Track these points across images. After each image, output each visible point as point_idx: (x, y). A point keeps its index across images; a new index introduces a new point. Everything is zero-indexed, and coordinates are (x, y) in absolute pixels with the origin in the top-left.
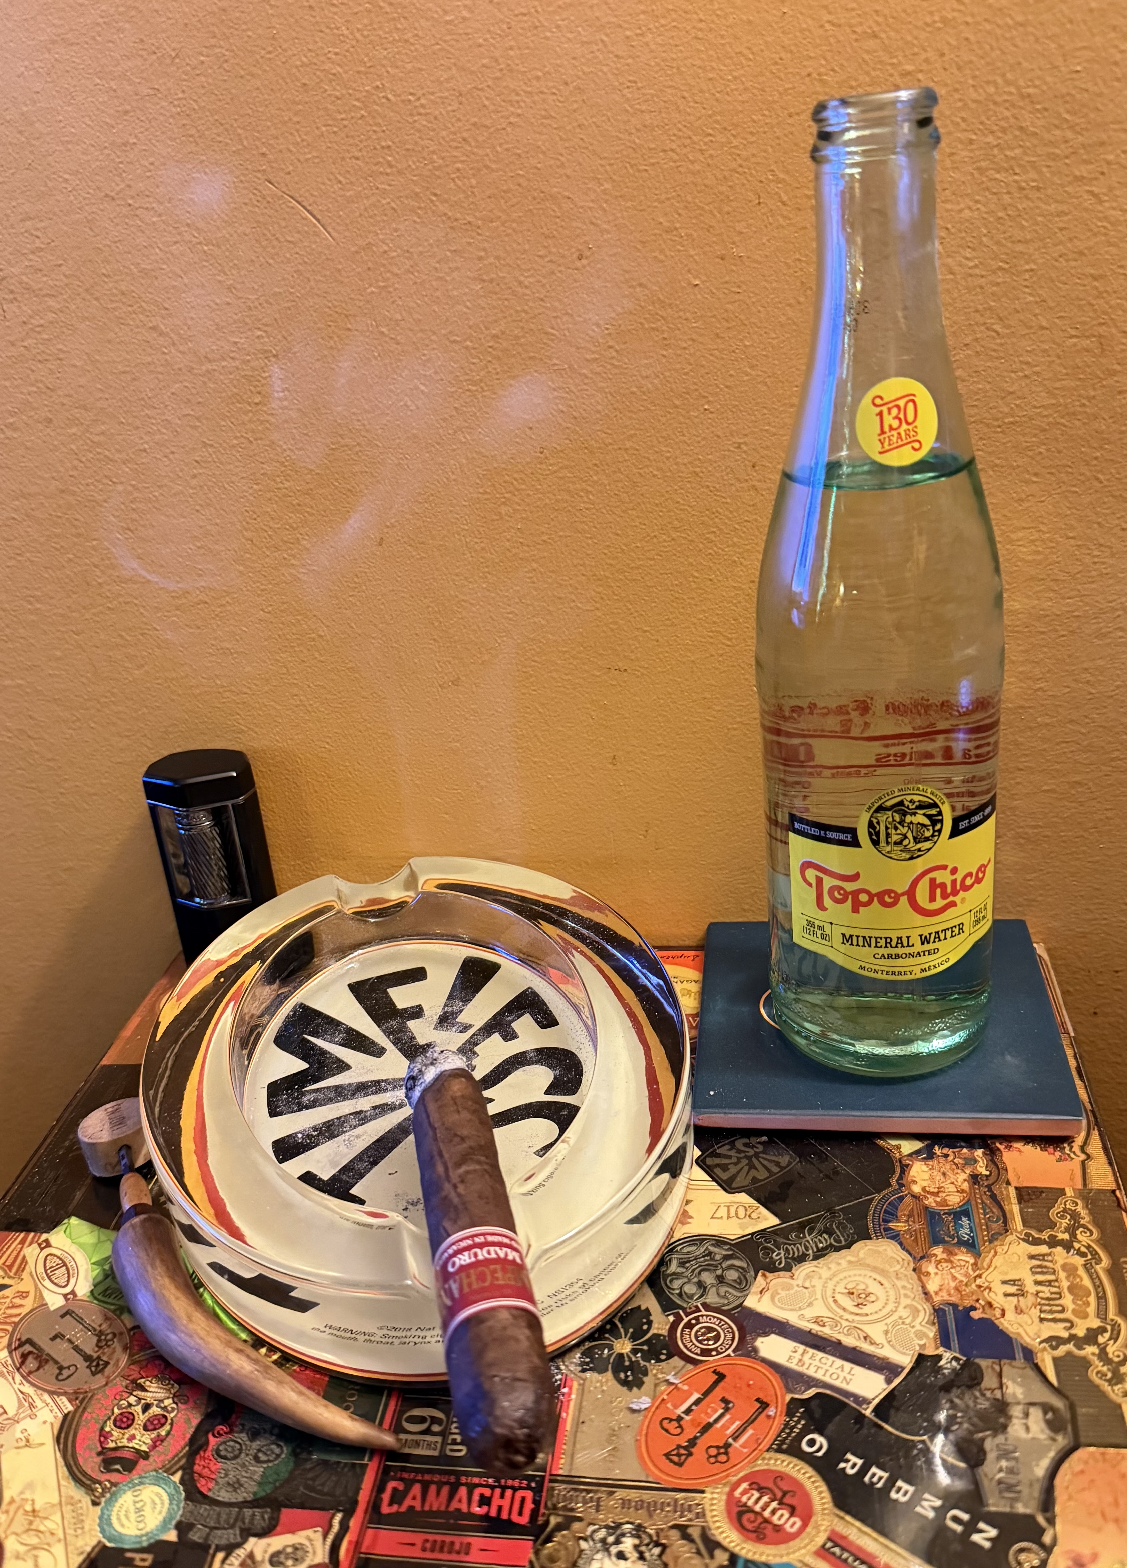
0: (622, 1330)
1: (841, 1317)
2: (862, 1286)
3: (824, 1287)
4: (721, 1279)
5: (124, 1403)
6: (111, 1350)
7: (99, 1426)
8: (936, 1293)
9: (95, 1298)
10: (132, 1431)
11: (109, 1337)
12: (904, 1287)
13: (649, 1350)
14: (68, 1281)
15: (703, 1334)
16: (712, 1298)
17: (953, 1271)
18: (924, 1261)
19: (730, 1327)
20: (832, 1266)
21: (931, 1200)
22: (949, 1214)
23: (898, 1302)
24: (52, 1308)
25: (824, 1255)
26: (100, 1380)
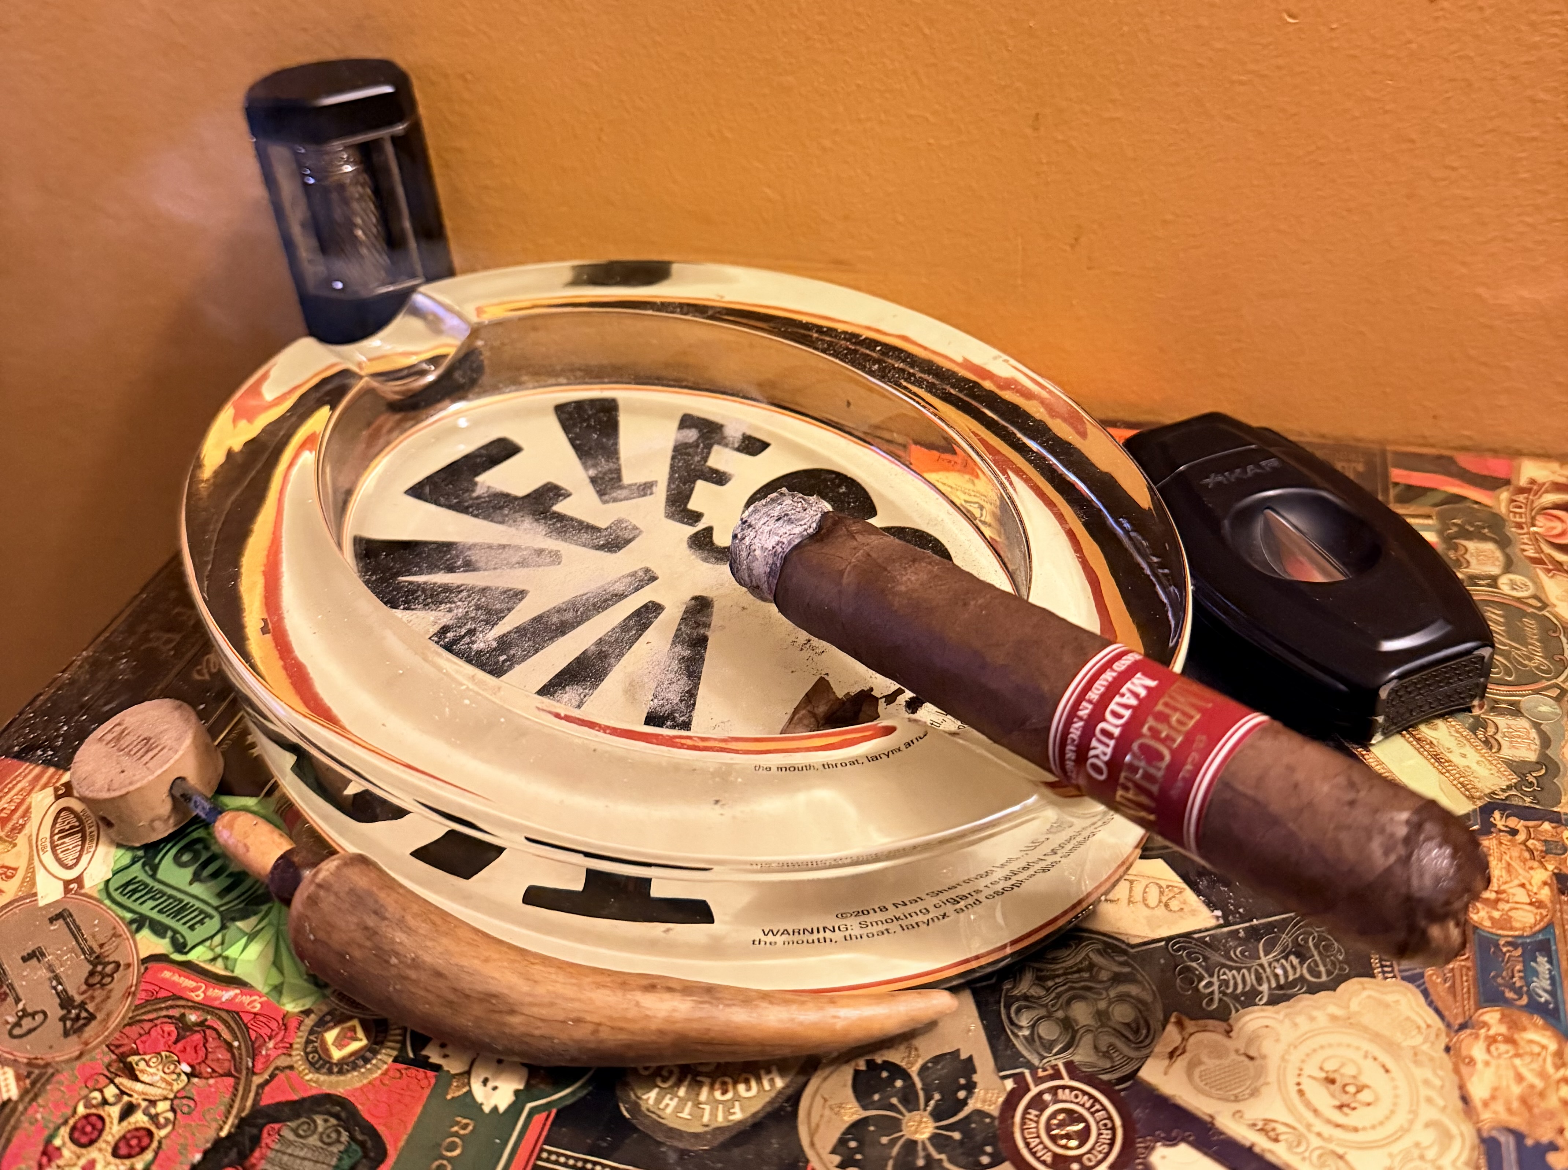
0: (921, 1094)
1: (1309, 1126)
2: (1349, 1070)
3: (1283, 1059)
4: (1102, 1016)
5: (97, 1094)
6: (105, 992)
7: (47, 1133)
8: (1486, 1104)
9: (109, 896)
10: (93, 1153)
11: (109, 969)
12: (1426, 1082)
13: (961, 1142)
14: (78, 859)
15: (1061, 1125)
16: (1082, 1055)
17: (1517, 1062)
18: (1464, 1034)
19: (1110, 1118)
20: (1301, 1020)
21: (1483, 914)
22: (1513, 945)
23: (1414, 1113)
24: (42, 903)
25: (1288, 998)
26: (73, 1045)
